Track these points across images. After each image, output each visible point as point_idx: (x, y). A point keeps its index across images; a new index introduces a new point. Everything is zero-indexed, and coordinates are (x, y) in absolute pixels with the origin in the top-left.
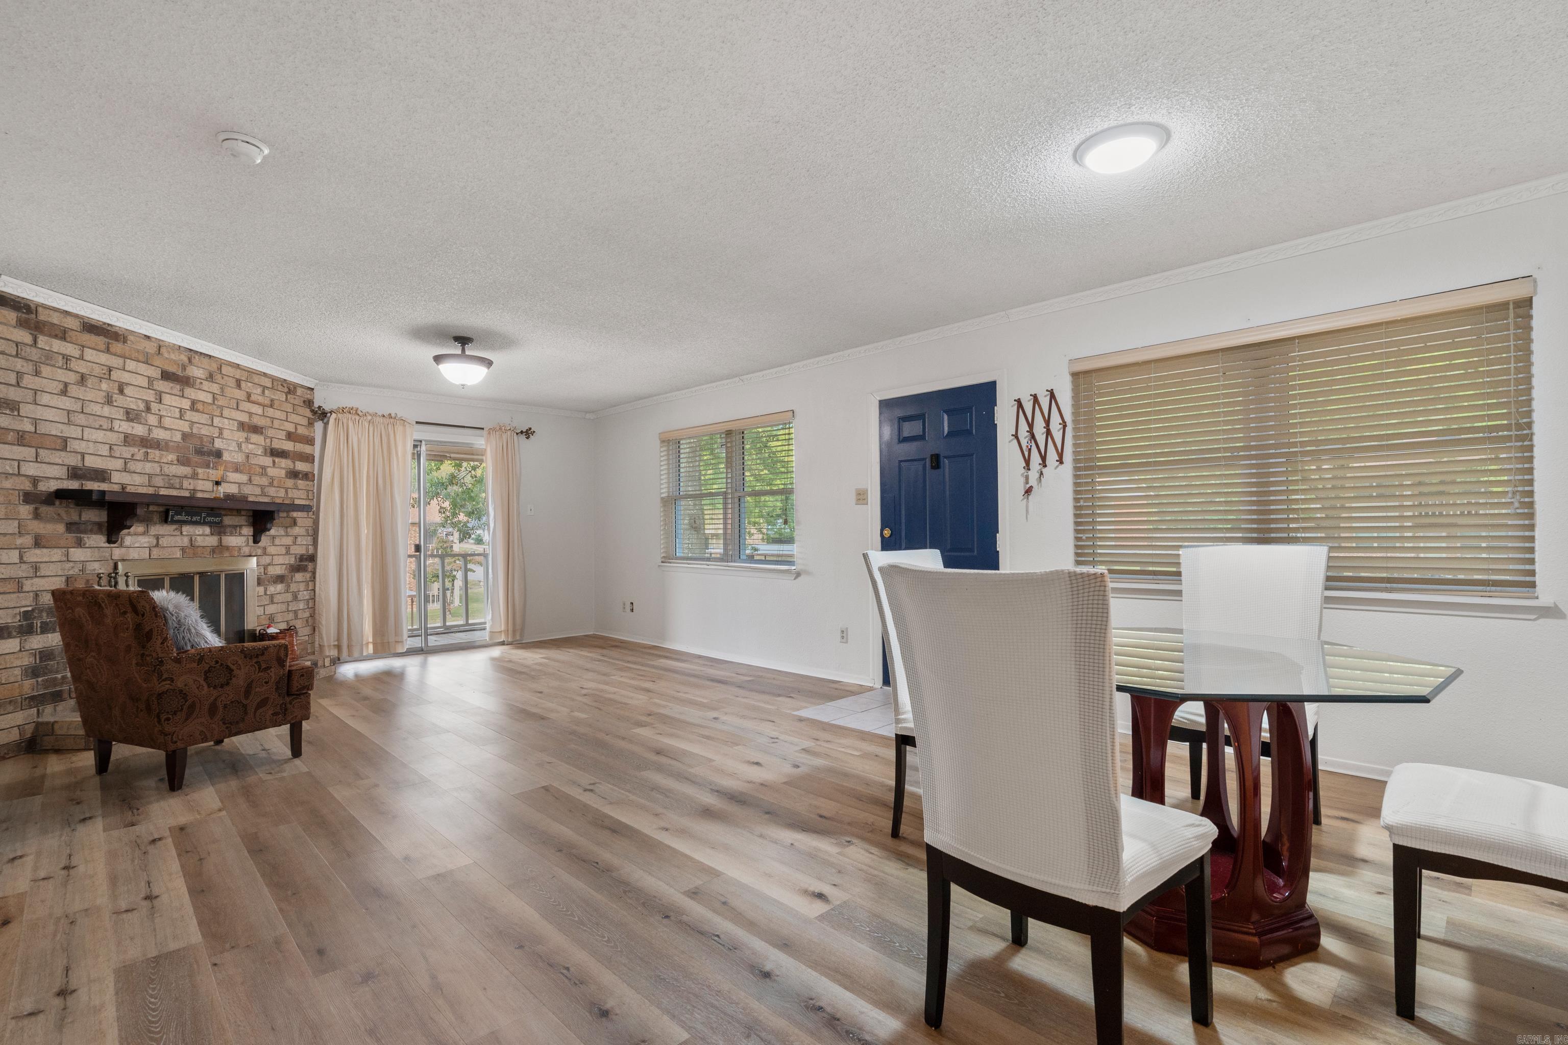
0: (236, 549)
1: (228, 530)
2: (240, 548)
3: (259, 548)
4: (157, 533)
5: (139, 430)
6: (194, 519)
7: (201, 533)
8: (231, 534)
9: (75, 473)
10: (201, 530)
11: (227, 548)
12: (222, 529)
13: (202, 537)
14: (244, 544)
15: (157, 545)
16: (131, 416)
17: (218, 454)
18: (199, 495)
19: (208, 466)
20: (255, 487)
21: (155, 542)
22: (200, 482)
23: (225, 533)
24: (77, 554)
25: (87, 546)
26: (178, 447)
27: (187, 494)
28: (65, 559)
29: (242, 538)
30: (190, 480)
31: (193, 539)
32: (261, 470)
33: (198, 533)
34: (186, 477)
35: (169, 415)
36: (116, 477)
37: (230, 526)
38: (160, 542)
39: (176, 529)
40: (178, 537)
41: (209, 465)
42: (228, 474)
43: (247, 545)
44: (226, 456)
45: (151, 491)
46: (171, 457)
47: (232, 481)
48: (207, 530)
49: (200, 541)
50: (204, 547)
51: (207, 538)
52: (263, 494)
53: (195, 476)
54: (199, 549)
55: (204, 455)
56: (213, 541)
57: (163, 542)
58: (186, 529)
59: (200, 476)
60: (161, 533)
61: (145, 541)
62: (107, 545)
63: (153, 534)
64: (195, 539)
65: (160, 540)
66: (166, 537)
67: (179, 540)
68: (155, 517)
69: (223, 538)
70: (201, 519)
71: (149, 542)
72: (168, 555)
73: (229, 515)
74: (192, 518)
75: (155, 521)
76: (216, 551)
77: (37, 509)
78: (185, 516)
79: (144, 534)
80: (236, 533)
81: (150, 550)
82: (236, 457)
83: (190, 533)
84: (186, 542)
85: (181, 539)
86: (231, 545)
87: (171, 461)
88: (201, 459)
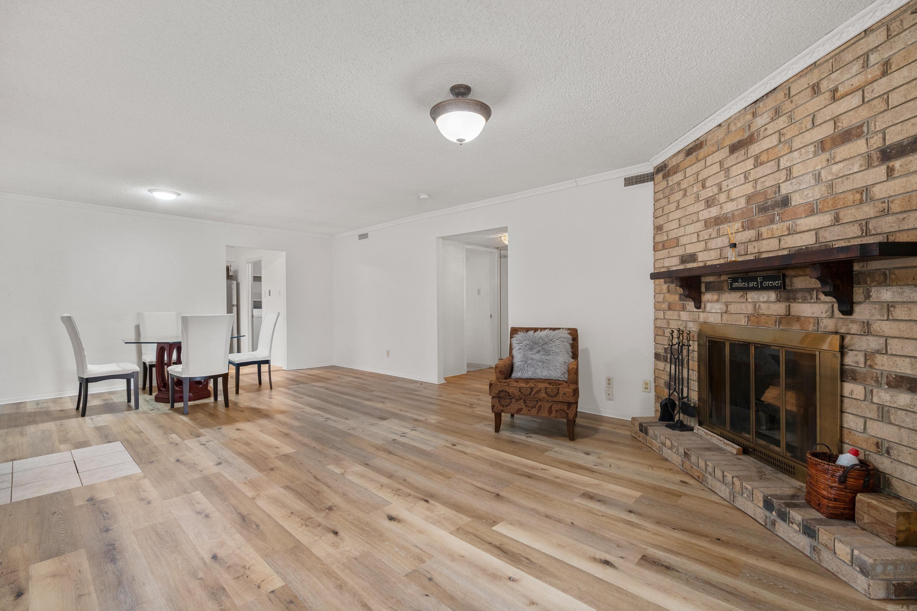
0: (812, 321)
1: (799, 295)
2: (817, 321)
3: (853, 321)
4: (726, 300)
5: (714, 212)
6: (751, 285)
7: (765, 299)
8: (804, 301)
9: (684, 259)
10: (765, 296)
11: (798, 319)
12: (791, 295)
13: (766, 305)
14: (824, 315)
15: (726, 312)
16: (709, 203)
17: (785, 202)
18: (764, 256)
19: (772, 221)
20: (847, 226)
21: (724, 308)
22: (764, 242)
23: (795, 300)
24: (684, 316)
25: (687, 310)
26: (743, 213)
27: (752, 257)
28: (678, 318)
29: (822, 306)
30: (754, 243)
31: (757, 306)
32: (858, 196)
33: (762, 300)
34: (750, 241)
35: (735, 185)
36: (701, 257)
37: (802, 290)
38: (729, 309)
39: (742, 296)
40: (742, 304)
41: (774, 219)
42: (798, 222)
43: (832, 316)
44: (796, 200)
45: (722, 261)
46: (737, 225)
47: (805, 229)
48: (772, 296)
49: (764, 309)
50: (768, 316)
51: (772, 305)
52: (866, 232)
53: (759, 238)
54: (763, 318)
55: (769, 209)
56: (779, 309)
57: (732, 308)
58: (752, 296)
59: (765, 236)
60: (729, 300)
61: (718, 307)
62: (696, 310)
63: (724, 301)
64: (759, 307)
65: (729, 307)
66: (733, 304)
67: (744, 307)
68: (724, 285)
69: (792, 305)
70: (757, 284)
71: (720, 308)
72: (734, 320)
73: (802, 273)
74: (748, 284)
75: (725, 289)
76: (783, 321)
77: (669, 286)
78: (742, 282)
79: (718, 301)
80: (811, 298)
81: (722, 315)
82: (810, 195)
83: (754, 300)
84: (749, 309)
85: (746, 306)
86: (802, 315)
87: (737, 229)
88: (764, 216)
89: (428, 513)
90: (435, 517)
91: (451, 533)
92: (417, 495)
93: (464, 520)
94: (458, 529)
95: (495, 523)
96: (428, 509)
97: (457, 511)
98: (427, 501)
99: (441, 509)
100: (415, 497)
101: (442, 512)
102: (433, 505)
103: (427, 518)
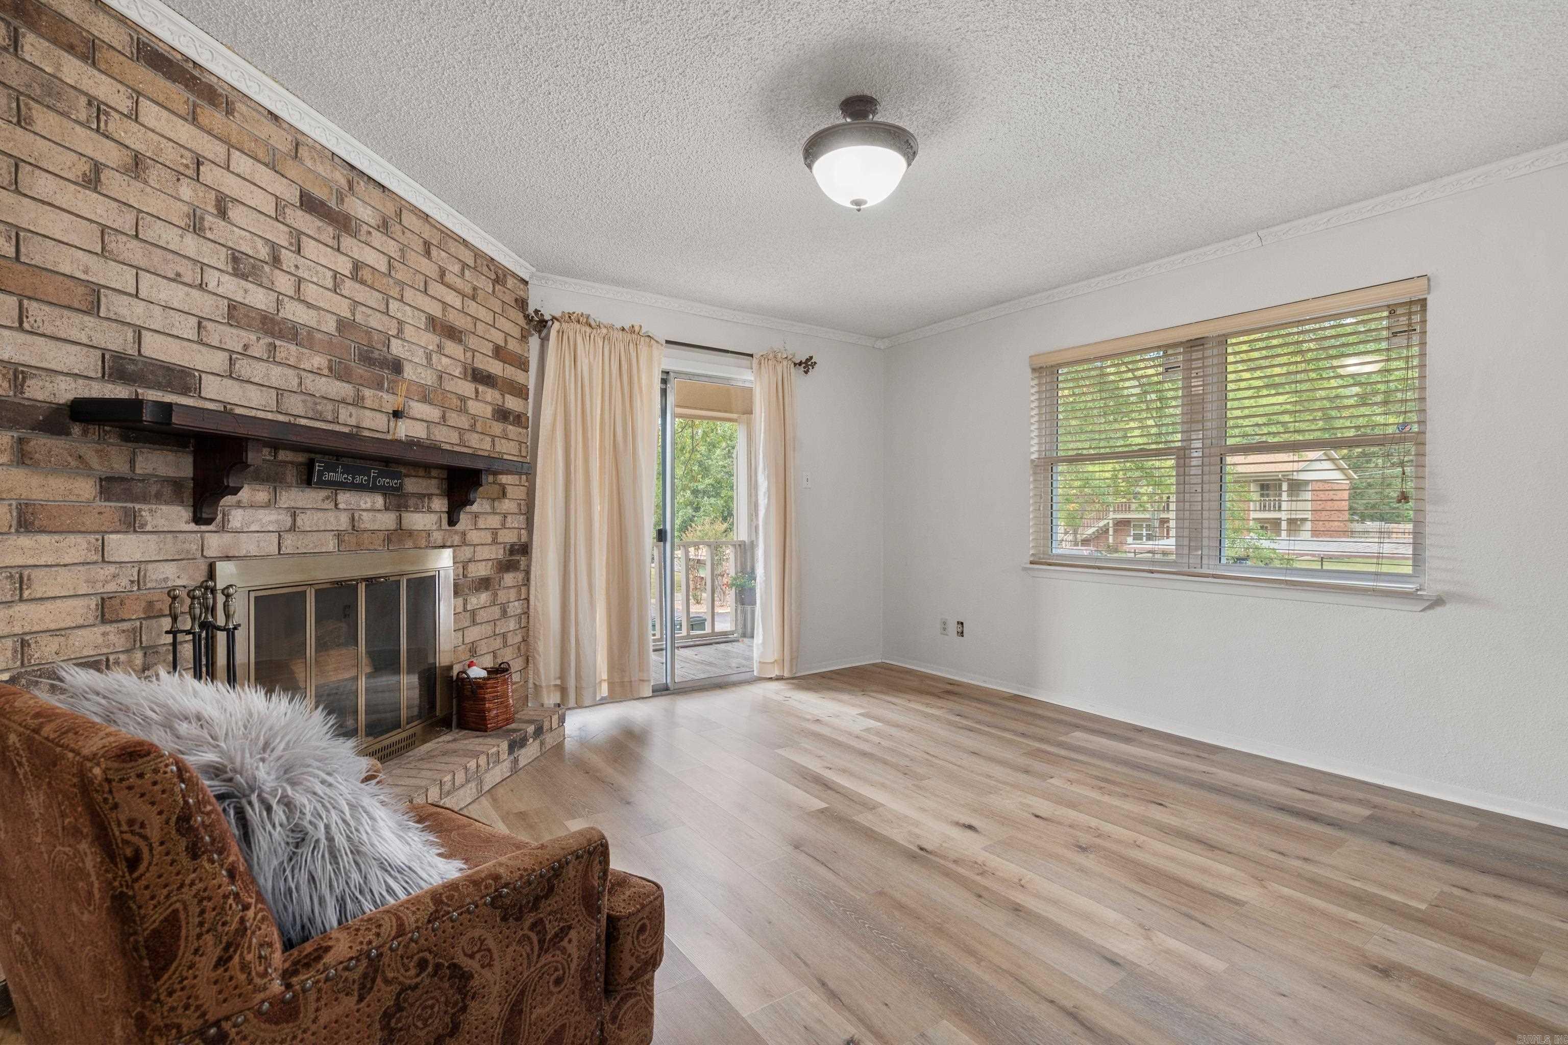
0: (422, 534)
1: (411, 501)
2: (428, 533)
3: (456, 532)
4: (293, 504)
5: (257, 298)
6: (358, 479)
7: (368, 506)
8: (416, 509)
9: (129, 371)
10: (368, 500)
11: (411, 533)
12: (403, 500)
13: (370, 514)
14: (435, 527)
15: (293, 528)
16: (241, 266)
17: (396, 366)
18: (366, 434)
19: (380, 386)
20: (451, 429)
21: (289, 521)
22: (367, 411)
23: (406, 507)
24: (131, 546)
25: (149, 528)
26: (330, 343)
27: (345, 431)
28: (96, 557)
29: (433, 515)
30: (350, 406)
31: (356, 517)
32: (459, 403)
33: (363, 506)
34: (343, 401)
35: (314, 279)
36: (211, 386)
37: (414, 494)
38: (299, 522)
39: (327, 498)
40: (330, 513)
41: (382, 383)
42: (411, 402)
43: (439, 528)
44: (409, 372)
46: (318, 360)
47: (418, 415)
48: (379, 500)
49: (367, 520)
50: (373, 531)
51: (379, 516)
52: (462, 441)
53: (358, 402)
54: (365, 534)
55: (374, 364)
56: (387, 520)
57: (304, 521)
58: (346, 498)
59: (367, 403)
60: (300, 504)
61: (270, 519)
62: (193, 527)
63: (285, 506)
64: (359, 518)
65: (298, 519)
66: (309, 512)
67: (332, 519)
68: (288, 472)
69: (404, 515)
70: (369, 480)
71: (277, 521)
72: (311, 545)
73: (414, 474)
74: (354, 478)
75: (289, 480)
76: (394, 538)
77: (21, 441)
78: (343, 473)
79: (267, 505)
80: (423, 507)
81: (280, 536)
82: (423, 375)
83: (351, 507)
84: (343, 522)
85: (336, 517)
86: (415, 528)
87: (319, 368)
88: (369, 372)
89: (917, 831)
90: (905, 825)
91: (882, 805)
92: (942, 862)
93: (865, 819)
94: (874, 808)
95: (822, 811)
96: (918, 836)
97: (872, 830)
98: (922, 849)
99: (897, 835)
100: (944, 857)
101: (895, 831)
102: (910, 842)
103: (917, 824)
